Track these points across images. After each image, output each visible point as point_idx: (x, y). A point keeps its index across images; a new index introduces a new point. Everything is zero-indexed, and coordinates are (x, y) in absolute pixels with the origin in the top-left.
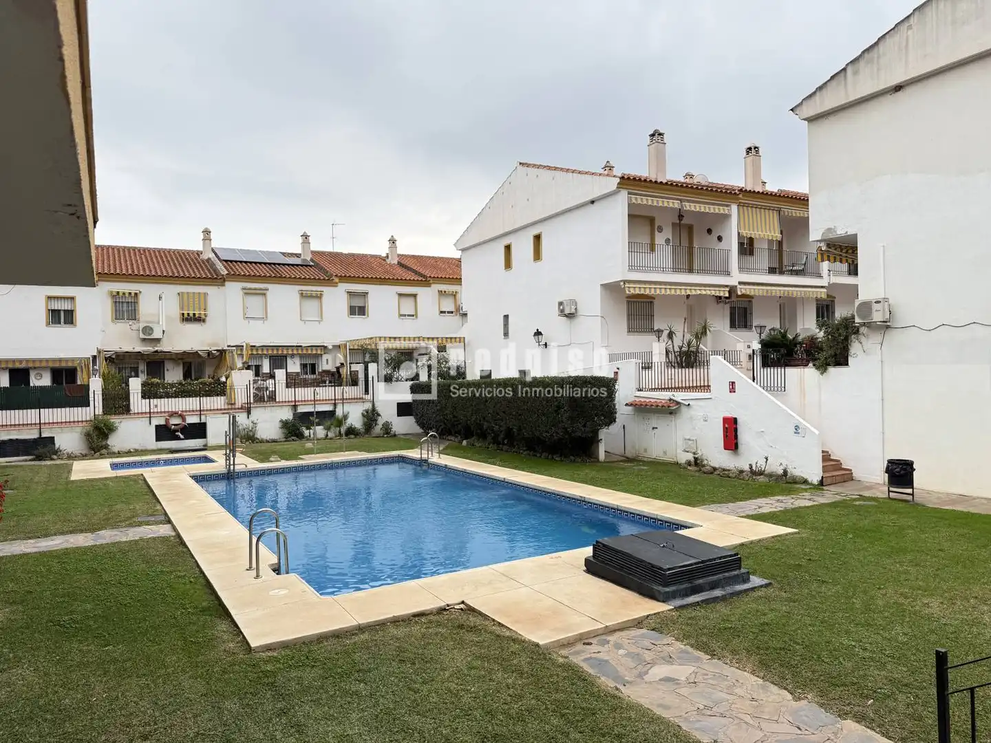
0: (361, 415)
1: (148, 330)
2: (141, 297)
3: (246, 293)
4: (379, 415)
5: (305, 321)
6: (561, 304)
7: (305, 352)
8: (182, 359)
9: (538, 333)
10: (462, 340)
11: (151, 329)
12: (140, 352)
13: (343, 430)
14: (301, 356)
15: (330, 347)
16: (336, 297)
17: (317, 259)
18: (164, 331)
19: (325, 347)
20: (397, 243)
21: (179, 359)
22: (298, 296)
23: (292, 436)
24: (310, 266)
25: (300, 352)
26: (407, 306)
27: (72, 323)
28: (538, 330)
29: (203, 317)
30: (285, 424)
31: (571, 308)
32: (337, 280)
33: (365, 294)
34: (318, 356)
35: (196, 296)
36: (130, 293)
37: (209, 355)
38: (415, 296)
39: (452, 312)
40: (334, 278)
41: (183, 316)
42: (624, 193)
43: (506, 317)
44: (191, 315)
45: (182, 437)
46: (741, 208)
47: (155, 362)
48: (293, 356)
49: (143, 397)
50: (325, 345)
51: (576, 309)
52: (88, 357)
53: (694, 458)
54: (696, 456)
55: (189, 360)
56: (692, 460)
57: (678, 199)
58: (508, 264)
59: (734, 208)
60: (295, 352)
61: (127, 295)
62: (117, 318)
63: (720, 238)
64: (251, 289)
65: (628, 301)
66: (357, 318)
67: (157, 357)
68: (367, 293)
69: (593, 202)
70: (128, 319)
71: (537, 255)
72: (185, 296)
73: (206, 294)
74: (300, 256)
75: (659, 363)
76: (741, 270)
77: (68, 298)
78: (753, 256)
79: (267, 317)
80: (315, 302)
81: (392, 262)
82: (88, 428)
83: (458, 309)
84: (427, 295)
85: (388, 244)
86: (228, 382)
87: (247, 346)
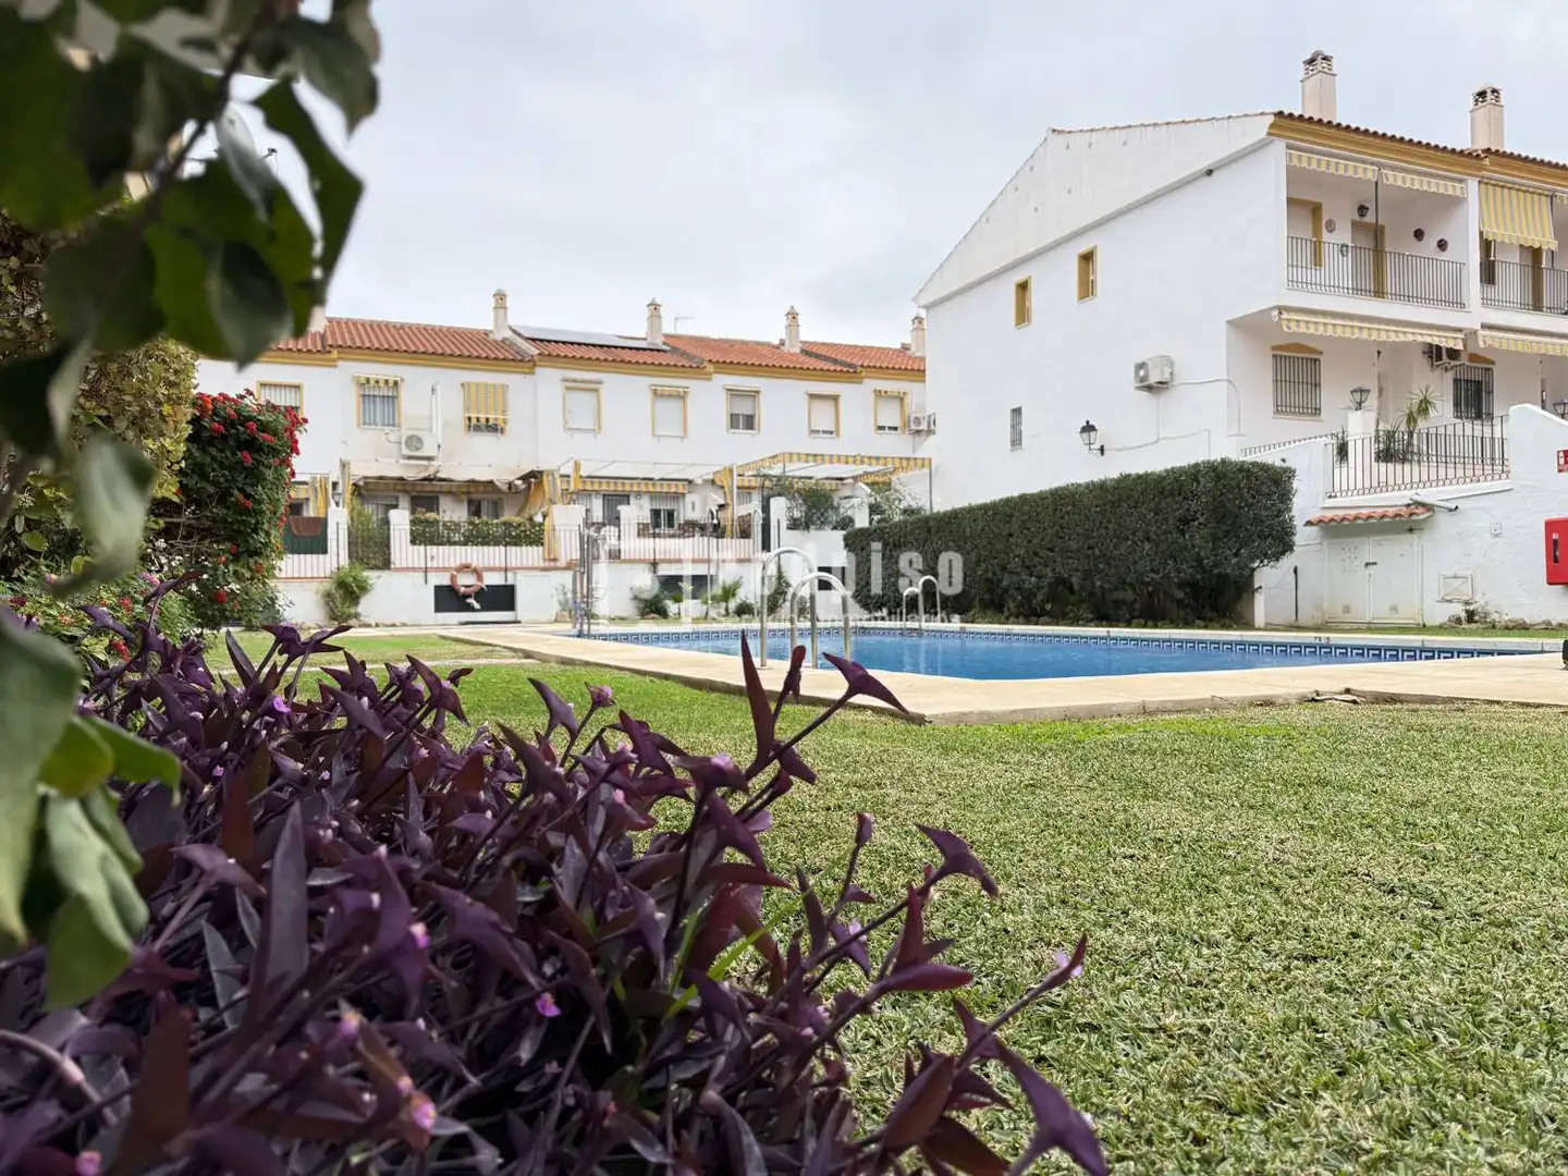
1: (414, 441)
2: (401, 384)
3: (568, 388)
5: (659, 437)
6: (1141, 366)
7: (658, 489)
8: (468, 493)
9: (1088, 428)
10: (927, 462)
11: (420, 440)
12: (401, 479)
14: (653, 496)
15: (699, 481)
16: (709, 397)
17: (673, 343)
18: (439, 446)
19: (690, 482)
20: (799, 318)
21: (464, 493)
22: (648, 395)
23: (650, 612)
24: (663, 351)
25: (651, 489)
26: (823, 416)
28: (1087, 423)
29: (501, 424)
30: (639, 594)
31: (1162, 372)
32: (710, 368)
33: (754, 395)
34: (678, 497)
35: (490, 390)
36: (387, 382)
37: (510, 488)
38: (835, 398)
39: (896, 428)
40: (706, 364)
41: (469, 419)
42: (1280, 145)
43: (1017, 412)
44: (483, 421)
45: (477, 606)
46: (1483, 186)
47: (424, 495)
48: (639, 494)
49: (413, 542)
50: (690, 477)
51: (1171, 374)
52: (326, 479)
53: (1467, 611)
54: (1471, 608)
55: (480, 496)
56: (1463, 615)
57: (1373, 164)
58: (1023, 315)
59: (1473, 185)
60: (643, 488)
61: (382, 384)
62: (366, 421)
63: (1442, 245)
64: (575, 381)
65: (1275, 356)
66: (742, 434)
67: (427, 489)
68: (758, 392)
69: (1210, 172)
70: (383, 424)
71: (1086, 288)
72: (473, 389)
73: (505, 387)
74: (645, 339)
75: (1359, 443)
76: (1486, 302)
77: (291, 386)
78: (1494, 283)
79: (599, 428)
80: (675, 405)
81: (792, 351)
82: (328, 584)
83: (906, 424)
84: (855, 399)
85: (784, 321)
86: (547, 524)
87: (576, 465)
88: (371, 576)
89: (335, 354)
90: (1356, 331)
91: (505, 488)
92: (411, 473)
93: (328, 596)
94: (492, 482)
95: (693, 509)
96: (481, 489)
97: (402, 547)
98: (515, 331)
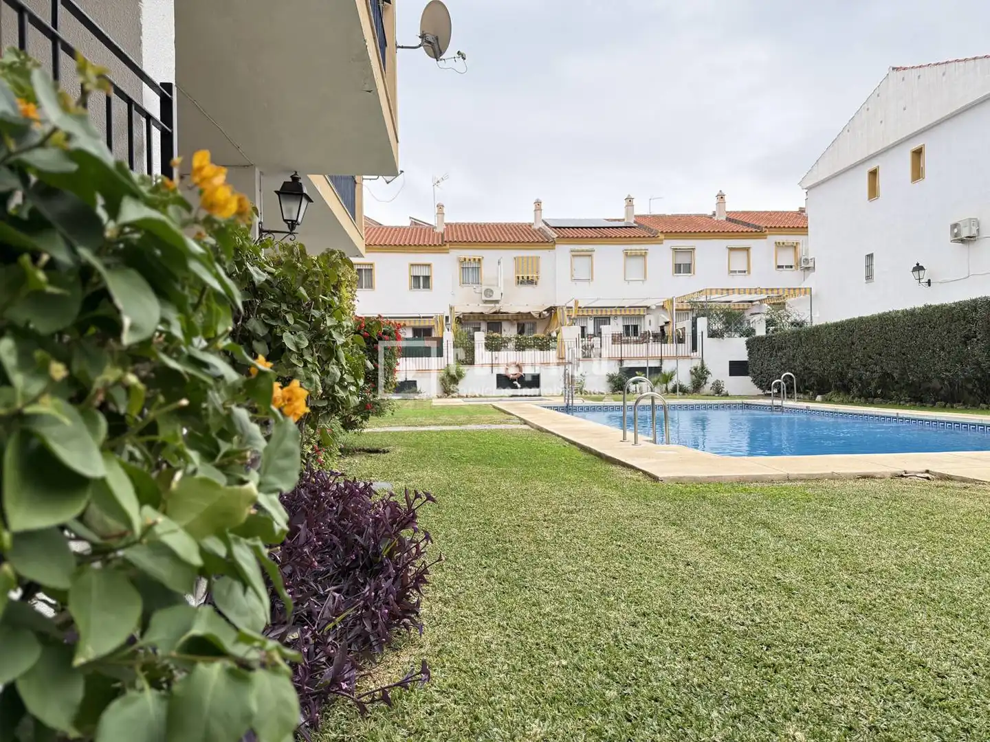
0: (689, 373)
1: (489, 292)
2: (483, 262)
3: (573, 256)
4: (708, 373)
5: (628, 281)
6: (955, 226)
7: (628, 313)
8: (517, 320)
9: (919, 268)
10: (808, 291)
11: (492, 291)
12: (482, 313)
13: (670, 386)
14: (624, 317)
15: (654, 307)
16: (661, 255)
17: (640, 221)
18: (502, 294)
19: (648, 308)
20: (726, 197)
21: (514, 320)
22: (622, 255)
23: (619, 390)
24: (634, 227)
25: (623, 313)
26: (739, 262)
27: (429, 288)
28: (918, 264)
29: (535, 279)
30: (611, 379)
31: (970, 230)
32: (662, 236)
33: (691, 251)
34: (640, 317)
35: (530, 260)
36: (475, 259)
37: (540, 316)
38: (747, 249)
39: (791, 267)
40: (659, 234)
41: (518, 277)
43: (870, 257)
44: (525, 278)
47: (494, 322)
48: (616, 316)
49: (486, 349)
50: (648, 305)
51: (978, 230)
52: (442, 316)
55: (523, 322)
58: (873, 193)
60: (618, 313)
61: (472, 260)
62: (464, 283)
64: (578, 251)
66: (683, 277)
67: (496, 318)
68: (693, 249)
70: (472, 283)
71: (918, 174)
72: (521, 260)
73: (538, 258)
74: (624, 220)
77: (426, 265)
79: (592, 279)
80: (639, 261)
81: (720, 219)
82: (443, 374)
83: (798, 264)
84: (761, 249)
85: (715, 201)
86: (558, 337)
87: (576, 302)
88: (465, 369)
89: (448, 246)
91: (537, 316)
92: (487, 309)
93: (443, 380)
94: (530, 313)
95: (650, 324)
96: (524, 317)
97: (481, 354)
98: (546, 223)
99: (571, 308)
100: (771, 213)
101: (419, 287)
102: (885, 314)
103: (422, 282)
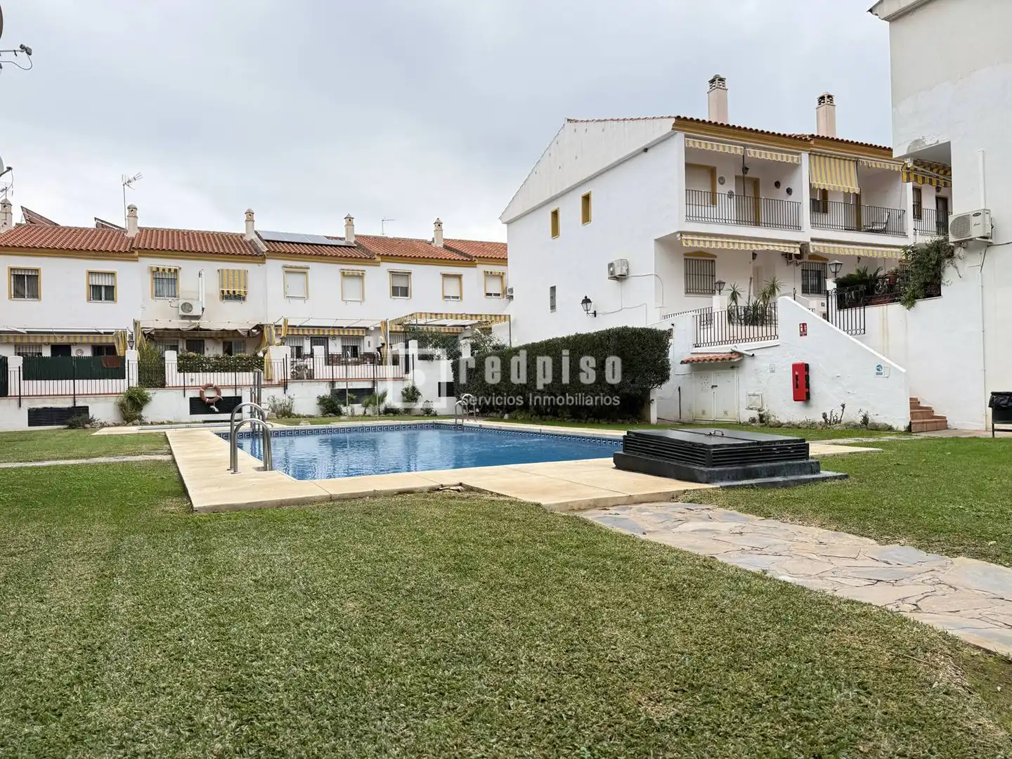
0: (401, 394)
1: (187, 306)
2: (180, 273)
3: (286, 272)
4: (419, 394)
5: (346, 301)
6: (611, 265)
7: (346, 333)
8: (222, 338)
9: (587, 301)
10: (507, 317)
11: (191, 306)
12: (179, 330)
13: (382, 408)
14: (343, 338)
15: (372, 329)
16: (378, 276)
17: (359, 241)
18: (203, 309)
19: (367, 329)
20: (443, 226)
21: (219, 338)
22: (339, 275)
23: (329, 412)
24: (354, 247)
25: (341, 333)
26: (452, 288)
27: (113, 299)
28: (586, 297)
29: (243, 294)
30: (322, 401)
31: (622, 269)
32: (378, 259)
33: (407, 275)
34: (360, 338)
35: (236, 273)
36: (170, 270)
37: (248, 334)
38: (459, 277)
39: (499, 295)
40: (376, 256)
41: (223, 292)
42: (680, 136)
43: (553, 289)
44: (231, 293)
45: (216, 410)
46: (812, 157)
47: (195, 339)
48: (334, 337)
49: (179, 371)
50: (367, 326)
51: (628, 270)
52: (125, 333)
53: (760, 415)
54: (762, 413)
55: (229, 340)
56: (757, 417)
57: (741, 145)
58: (555, 231)
59: (805, 156)
60: (336, 333)
61: (167, 272)
62: (157, 294)
63: (789, 191)
64: (291, 267)
65: (686, 259)
66: (400, 300)
67: (197, 336)
68: (410, 273)
69: (646, 150)
70: (168, 296)
71: (586, 217)
72: (225, 273)
73: (246, 272)
74: (343, 239)
75: (720, 313)
76: (814, 225)
77: (109, 274)
78: (827, 213)
79: (308, 296)
80: (356, 282)
81: (438, 246)
82: (122, 398)
83: (505, 292)
84: (473, 276)
85: (433, 228)
86: (265, 358)
87: (286, 321)
88: (149, 392)
89: (137, 253)
90: (731, 244)
91: (245, 334)
92: (184, 325)
93: (122, 405)
94: (236, 330)
95: (368, 346)
96: (231, 335)
97: (172, 374)
98: (259, 236)
99: (281, 326)
100: (483, 244)
101: (101, 299)
102: (550, 341)
103: (102, 292)
